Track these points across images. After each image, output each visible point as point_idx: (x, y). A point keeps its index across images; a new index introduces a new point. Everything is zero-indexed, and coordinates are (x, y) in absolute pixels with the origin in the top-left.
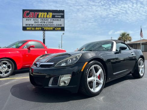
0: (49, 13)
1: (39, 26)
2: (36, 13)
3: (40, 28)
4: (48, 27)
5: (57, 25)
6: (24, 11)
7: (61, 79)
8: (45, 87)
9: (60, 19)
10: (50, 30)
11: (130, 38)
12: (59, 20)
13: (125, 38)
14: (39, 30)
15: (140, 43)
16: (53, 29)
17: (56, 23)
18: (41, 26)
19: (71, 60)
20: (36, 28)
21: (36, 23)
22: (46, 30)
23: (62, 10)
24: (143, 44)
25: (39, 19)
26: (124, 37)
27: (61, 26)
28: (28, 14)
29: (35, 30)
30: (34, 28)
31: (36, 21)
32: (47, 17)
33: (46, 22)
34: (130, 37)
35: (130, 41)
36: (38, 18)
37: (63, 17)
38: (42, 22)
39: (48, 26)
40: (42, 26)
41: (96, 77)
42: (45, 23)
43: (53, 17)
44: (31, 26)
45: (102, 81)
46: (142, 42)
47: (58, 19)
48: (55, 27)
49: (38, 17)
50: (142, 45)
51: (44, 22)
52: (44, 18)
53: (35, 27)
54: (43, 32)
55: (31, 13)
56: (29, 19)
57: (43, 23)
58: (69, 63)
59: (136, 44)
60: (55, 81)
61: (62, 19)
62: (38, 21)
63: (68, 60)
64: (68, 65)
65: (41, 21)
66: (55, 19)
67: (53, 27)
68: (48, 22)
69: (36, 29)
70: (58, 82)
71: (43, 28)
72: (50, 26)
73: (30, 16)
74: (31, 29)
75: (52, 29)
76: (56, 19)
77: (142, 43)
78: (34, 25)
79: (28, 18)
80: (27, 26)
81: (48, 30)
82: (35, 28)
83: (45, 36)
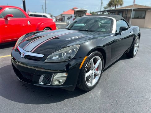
7: (54, 78)
8: (34, 85)
11: (121, 2)
13: (117, 2)
15: (131, 9)
19: (65, 54)
24: (134, 10)
35: (121, 5)
41: (95, 70)
45: (99, 72)
46: (134, 8)
50: (133, 11)
58: (63, 57)
59: (127, 10)
60: (47, 78)
63: (63, 54)
64: (63, 61)
70: (50, 80)
77: (134, 9)
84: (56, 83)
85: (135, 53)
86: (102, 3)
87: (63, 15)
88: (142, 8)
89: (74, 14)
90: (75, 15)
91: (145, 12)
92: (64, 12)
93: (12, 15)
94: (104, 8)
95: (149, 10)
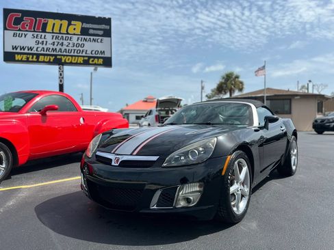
0: (73, 22)
1: (48, 53)
2: (40, 21)
3: (52, 59)
4: (72, 56)
5: (93, 52)
6: (7, 12)
9: (100, 38)
10: (77, 64)
11: (241, 85)
12: (99, 41)
13: (232, 84)
14: (49, 63)
15: (263, 97)
16: (84, 60)
17: (91, 47)
18: (52, 53)
20: (41, 57)
21: (40, 45)
22: (65, 64)
23: (104, 18)
24: (269, 98)
25: (49, 36)
26: (229, 82)
27: (103, 56)
28: (18, 21)
29: (38, 62)
30: (35, 57)
31: (41, 41)
32: (69, 32)
33: (65, 43)
34: (242, 83)
35: (241, 90)
36: (46, 32)
37: (108, 33)
38: (56, 44)
39: (72, 54)
40: (55, 53)
41: (240, 183)
42: (64, 47)
43: (84, 32)
44: (26, 51)
46: (266, 95)
47: (97, 38)
48: (89, 57)
49: (44, 30)
50: (267, 100)
51: (62, 44)
52: (60, 33)
53: (38, 55)
54: (60, 68)
55: (27, 20)
56: (21, 32)
57: (59, 47)
60: (167, 197)
61: (106, 39)
62: (45, 40)
65: (54, 40)
66: (88, 37)
67: (84, 57)
68: (71, 45)
69: (40, 60)
71: (58, 57)
72: (76, 54)
73: (23, 27)
74: (28, 58)
75: (81, 60)
76: (92, 38)
77: (267, 97)
78: (35, 49)
79: (20, 30)
80: (15, 51)
81: (71, 64)
82: (38, 58)
83: (63, 78)
84: (182, 204)
85: (294, 168)
86: (203, 88)
87: (124, 112)
88: (281, 94)
89: (157, 107)
90: (158, 109)
91: (289, 101)
92: (127, 105)
93: (57, 107)
94: (207, 96)
95: (296, 98)
